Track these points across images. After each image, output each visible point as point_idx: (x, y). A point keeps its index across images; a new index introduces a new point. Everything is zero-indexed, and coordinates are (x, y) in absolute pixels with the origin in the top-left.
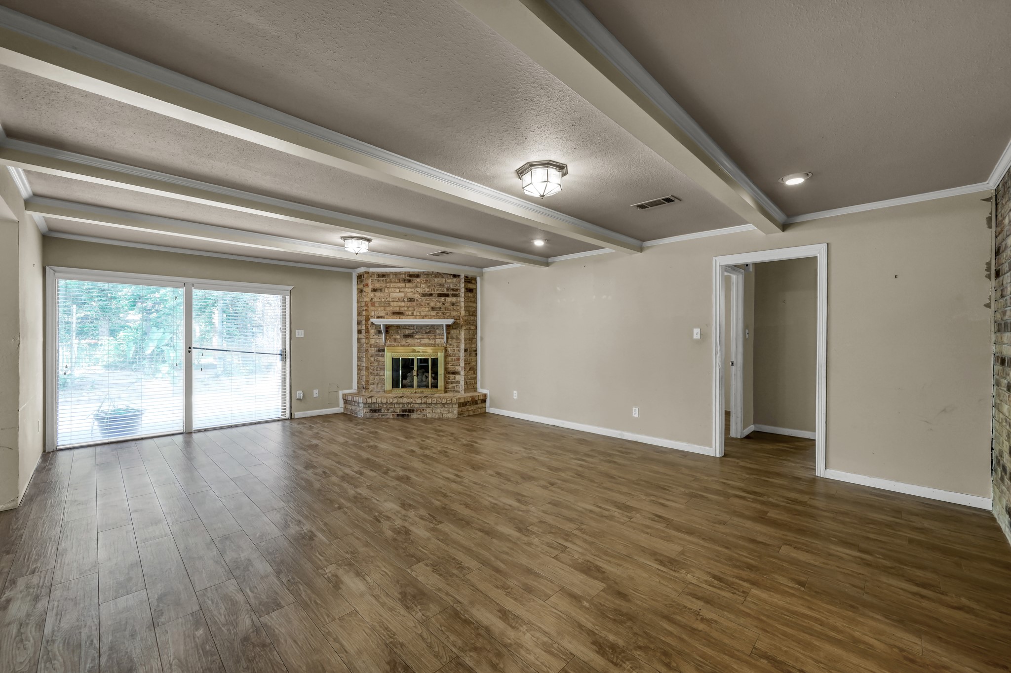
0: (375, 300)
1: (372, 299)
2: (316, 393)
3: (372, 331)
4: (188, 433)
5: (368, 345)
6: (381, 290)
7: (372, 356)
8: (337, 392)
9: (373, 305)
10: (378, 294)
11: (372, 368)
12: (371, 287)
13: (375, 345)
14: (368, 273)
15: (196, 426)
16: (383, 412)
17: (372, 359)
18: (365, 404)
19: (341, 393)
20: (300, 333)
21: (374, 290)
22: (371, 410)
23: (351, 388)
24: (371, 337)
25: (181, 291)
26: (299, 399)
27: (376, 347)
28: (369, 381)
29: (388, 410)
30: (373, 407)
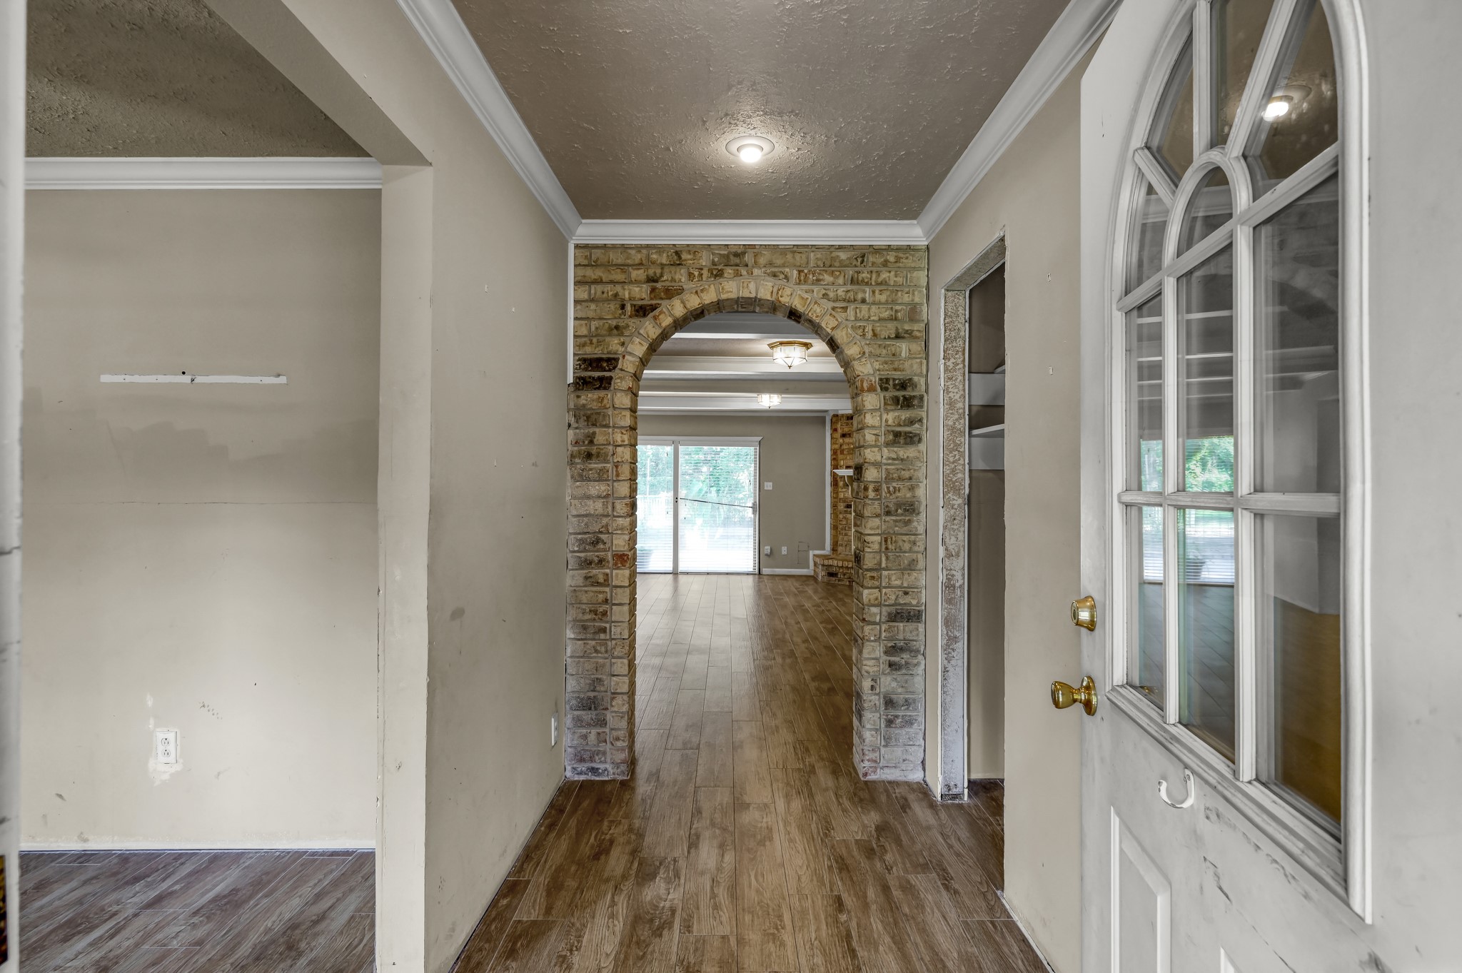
0: (845, 447)
1: (841, 446)
2: (784, 550)
3: (841, 484)
4: (675, 573)
5: (836, 500)
6: (850, 434)
7: (840, 513)
8: (807, 551)
9: (842, 452)
10: (847, 440)
11: (841, 527)
12: (840, 431)
13: (844, 500)
14: (837, 415)
15: (682, 568)
16: (839, 576)
17: (841, 516)
18: (823, 565)
19: (811, 553)
20: (768, 486)
21: (844, 436)
22: (828, 573)
23: (823, 548)
24: (840, 490)
25: (669, 449)
26: (767, 555)
27: (844, 502)
28: (837, 542)
29: (844, 575)
30: (831, 570)
